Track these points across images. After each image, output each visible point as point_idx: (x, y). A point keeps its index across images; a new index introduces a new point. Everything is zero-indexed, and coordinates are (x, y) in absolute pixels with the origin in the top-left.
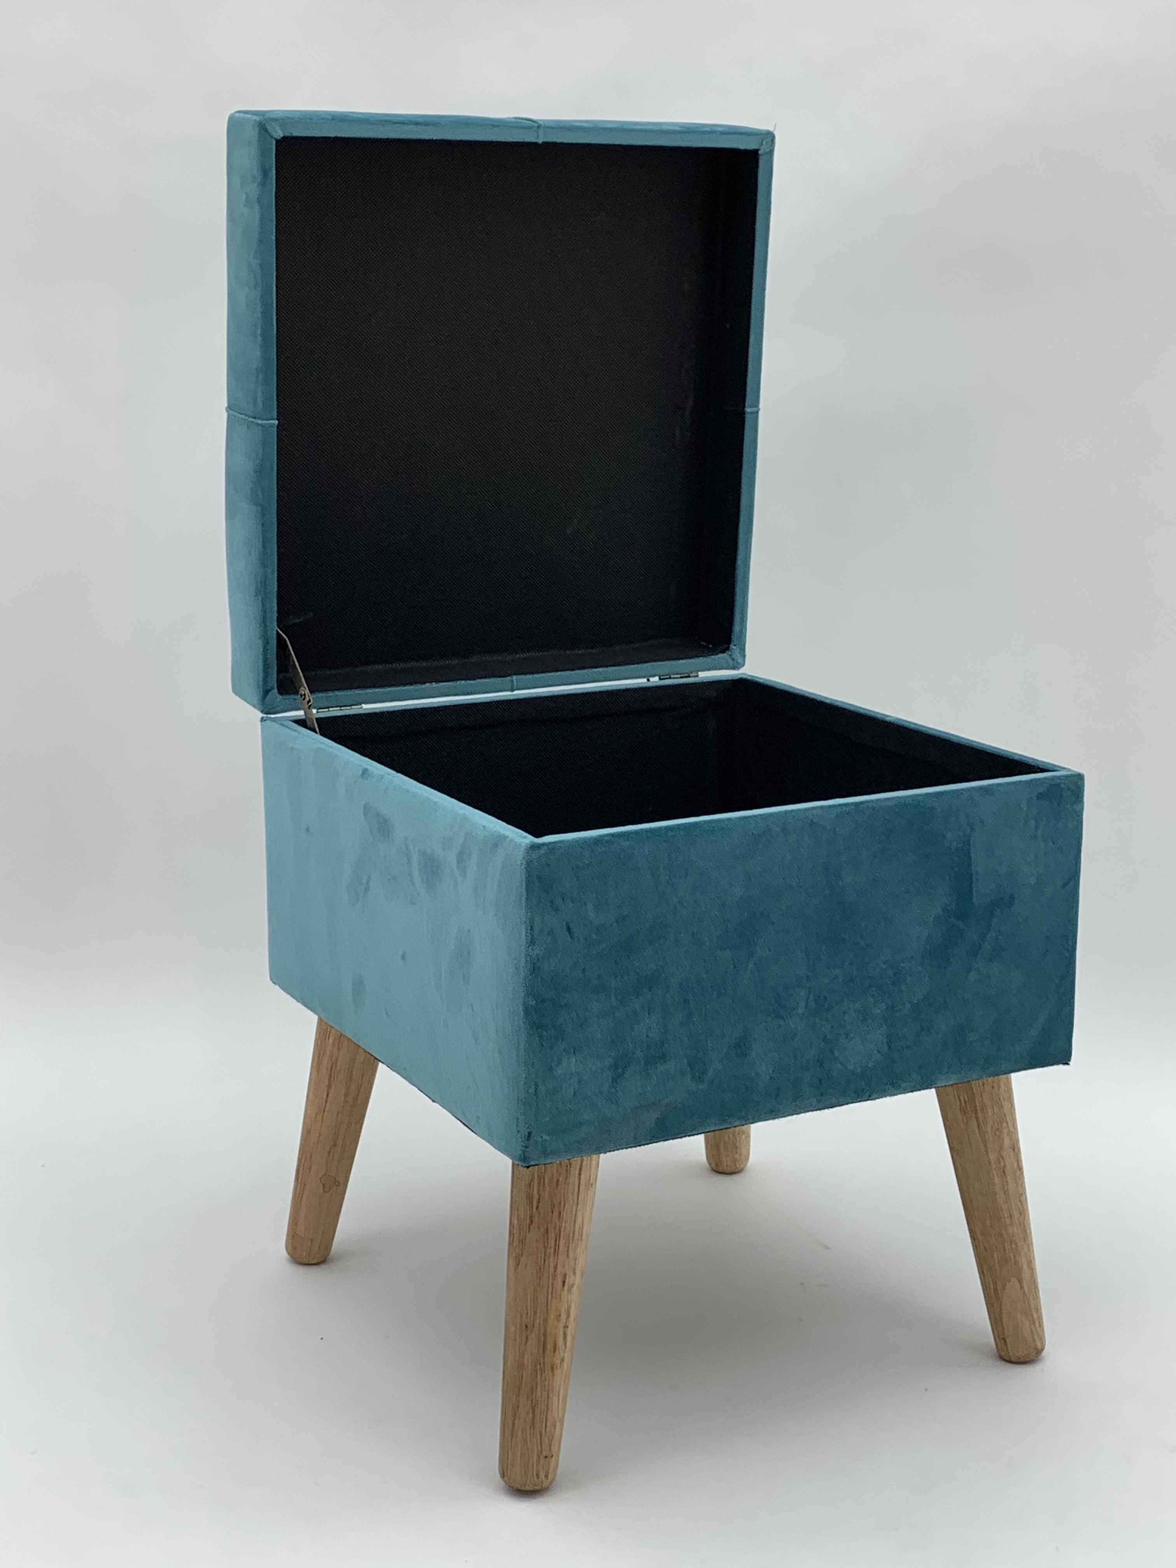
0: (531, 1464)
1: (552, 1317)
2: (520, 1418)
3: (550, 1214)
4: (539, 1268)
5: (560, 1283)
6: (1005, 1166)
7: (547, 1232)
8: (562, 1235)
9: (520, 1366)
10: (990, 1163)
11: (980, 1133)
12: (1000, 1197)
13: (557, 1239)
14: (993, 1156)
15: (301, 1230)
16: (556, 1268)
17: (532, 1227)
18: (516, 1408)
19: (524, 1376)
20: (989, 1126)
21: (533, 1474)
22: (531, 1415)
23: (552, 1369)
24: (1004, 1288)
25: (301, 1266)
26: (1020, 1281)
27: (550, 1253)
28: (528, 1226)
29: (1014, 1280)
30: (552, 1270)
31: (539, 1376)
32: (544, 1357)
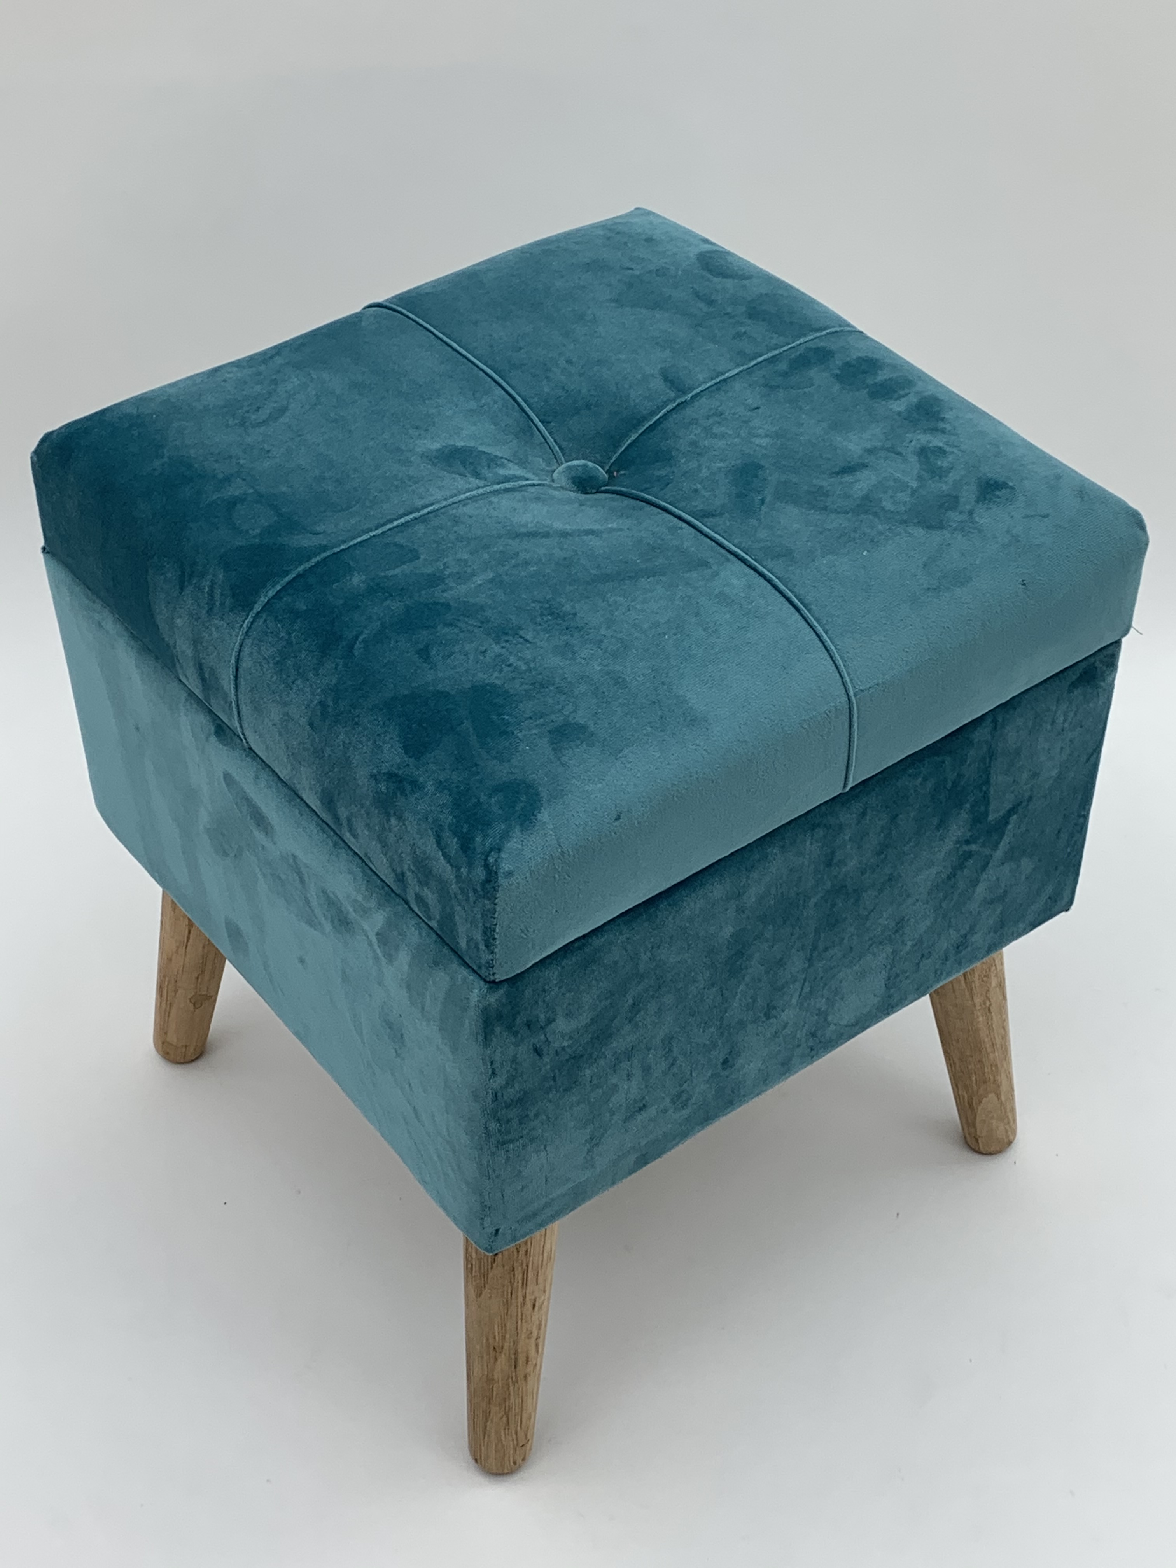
1: (523, 1337)
5: (531, 1308)
6: (990, 1005)
10: (975, 1006)
12: (983, 1034)
14: (978, 1000)
15: (172, 1038)
16: (524, 1297)
17: (494, 1265)
18: (487, 1415)
22: (505, 1419)
23: (525, 1377)
24: (980, 1102)
26: (998, 1096)
27: (518, 1286)
29: (992, 1096)
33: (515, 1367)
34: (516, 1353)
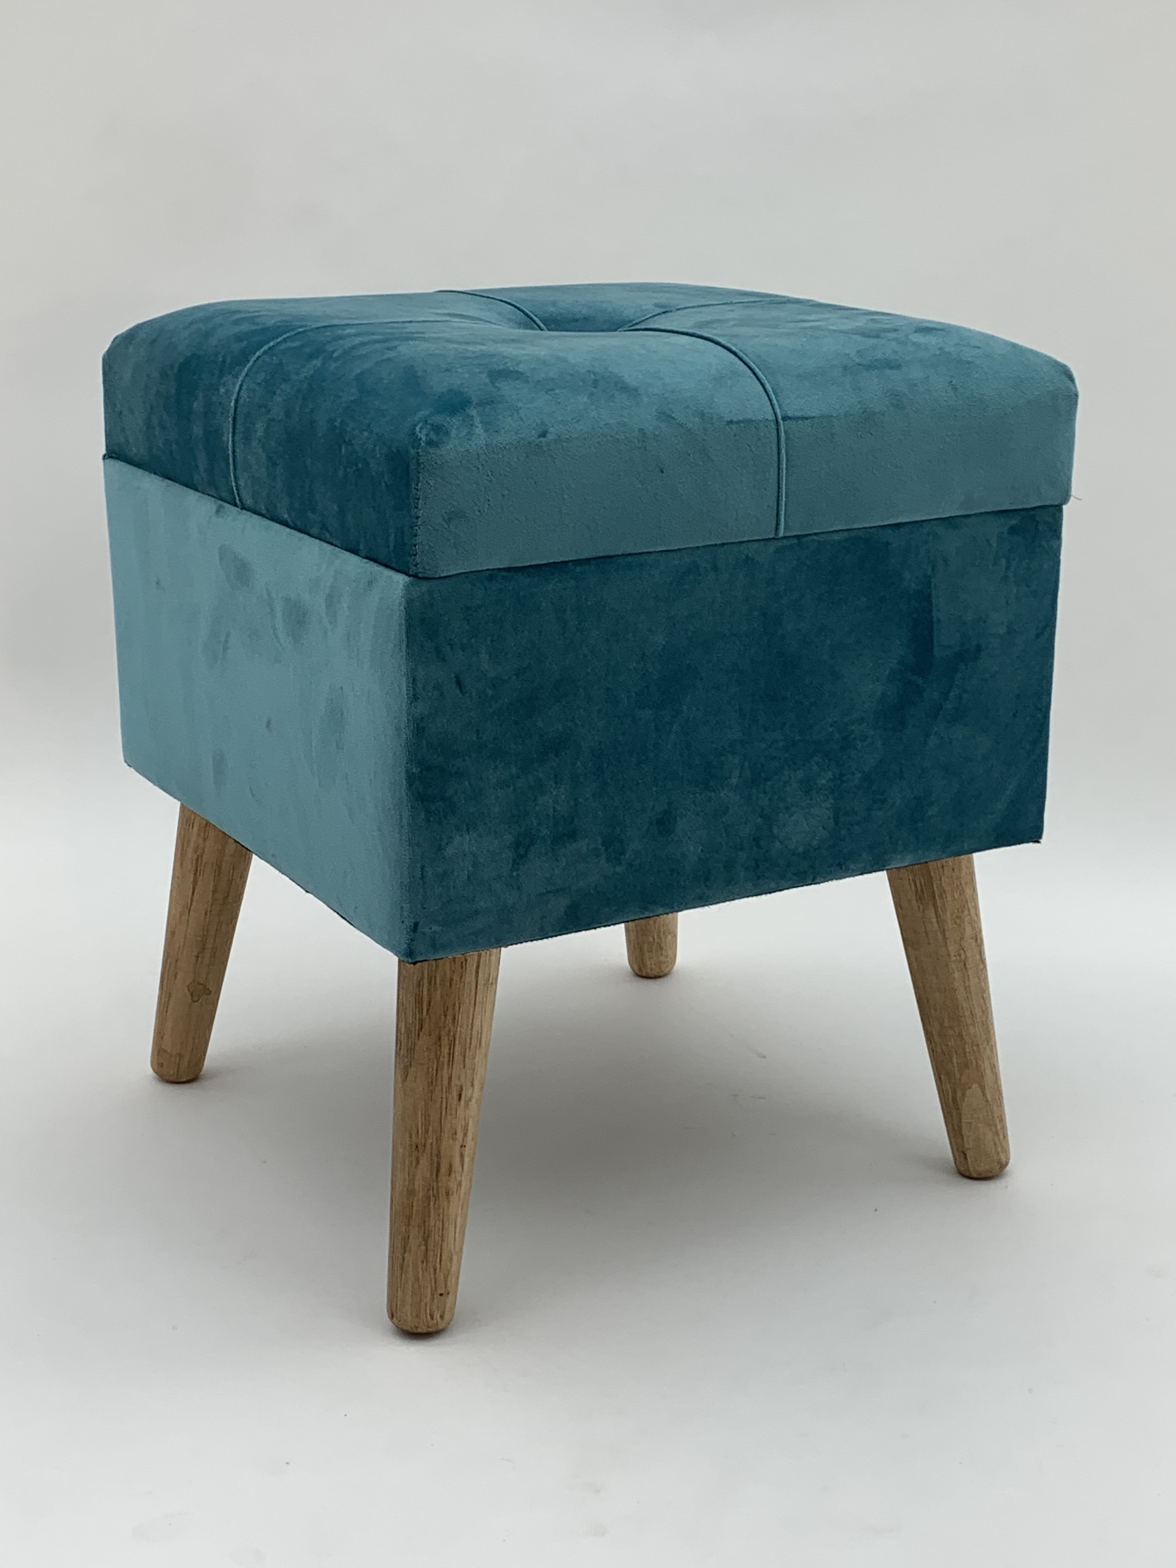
0: (423, 1304)
1: (446, 1135)
2: (410, 1251)
3: (443, 1017)
4: (430, 1080)
5: (456, 1097)
6: (966, 958)
7: (440, 1038)
8: (457, 1042)
9: (411, 1193)
10: (949, 955)
11: (938, 922)
12: (961, 994)
13: (452, 1045)
14: (952, 948)
15: (167, 1045)
16: (450, 1078)
17: (421, 1034)
18: (406, 1240)
19: (414, 1204)
20: (948, 914)
21: (426, 1314)
22: (423, 1247)
23: (448, 1194)
24: (964, 1095)
25: (169, 1085)
26: (982, 1088)
27: (443, 1062)
28: (417, 1032)
29: (975, 1086)
30: (445, 1082)
31: (432, 1203)
32: (437, 1181)
33: (437, 1176)
34: (438, 1155)
